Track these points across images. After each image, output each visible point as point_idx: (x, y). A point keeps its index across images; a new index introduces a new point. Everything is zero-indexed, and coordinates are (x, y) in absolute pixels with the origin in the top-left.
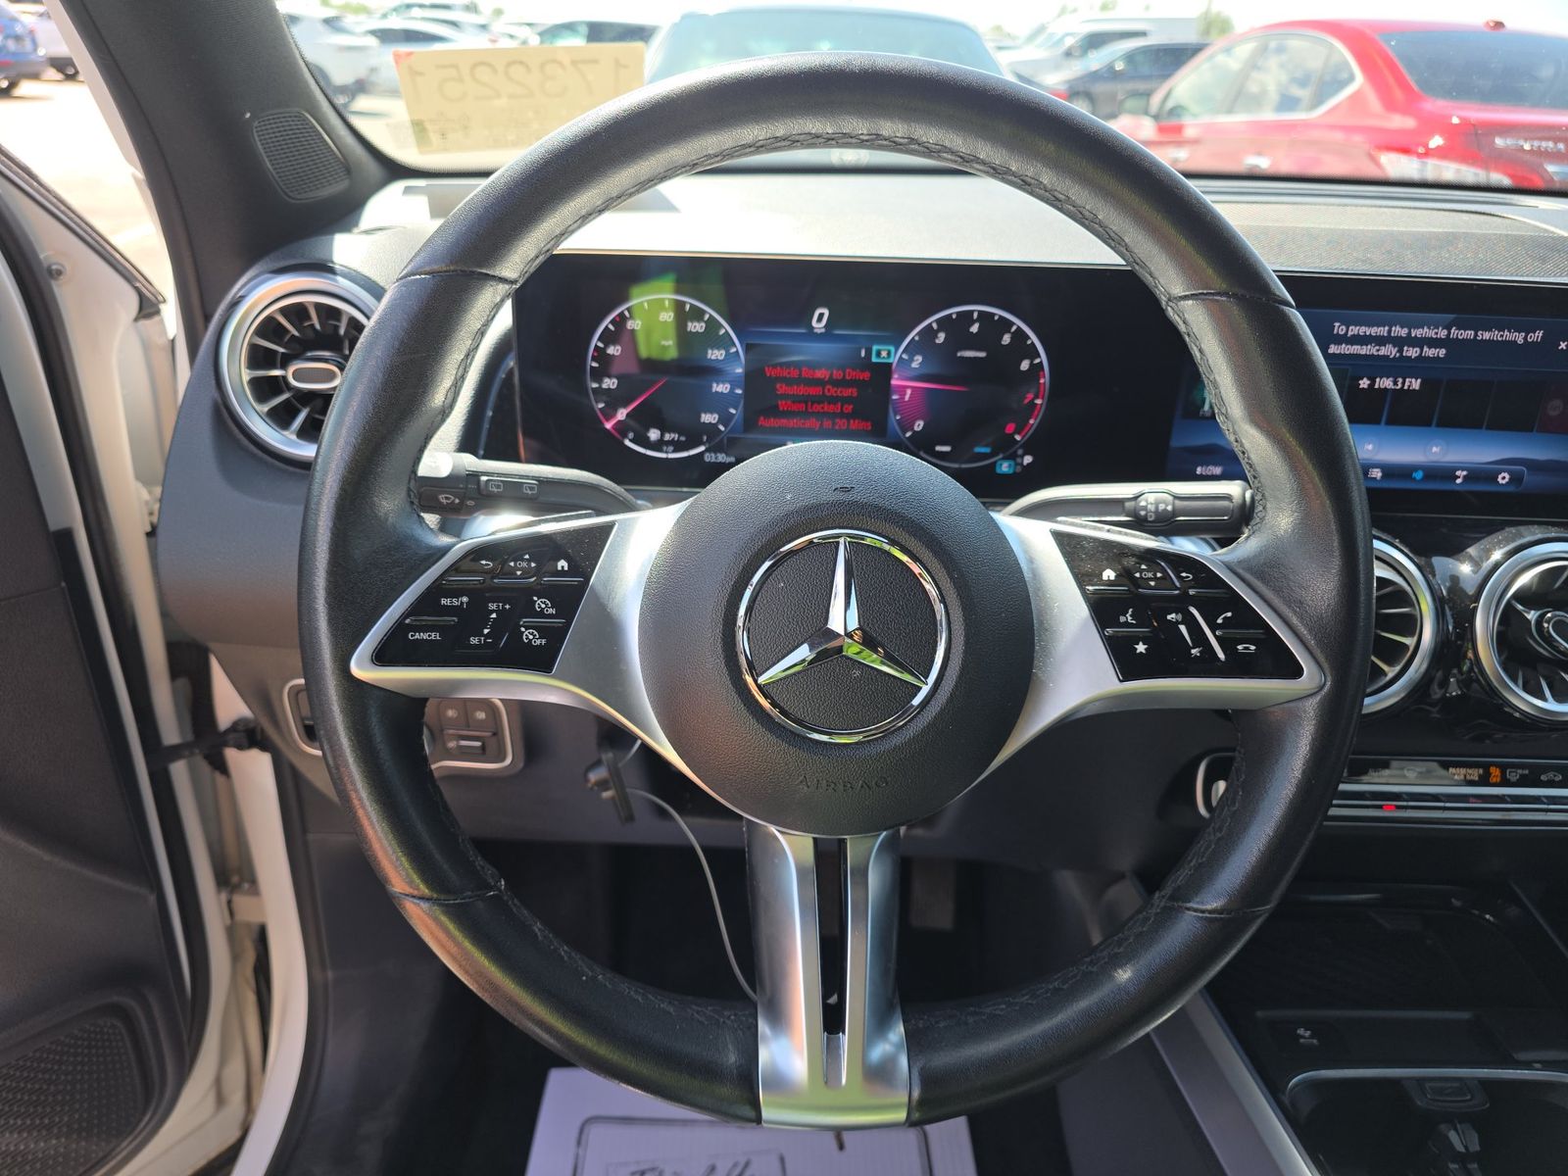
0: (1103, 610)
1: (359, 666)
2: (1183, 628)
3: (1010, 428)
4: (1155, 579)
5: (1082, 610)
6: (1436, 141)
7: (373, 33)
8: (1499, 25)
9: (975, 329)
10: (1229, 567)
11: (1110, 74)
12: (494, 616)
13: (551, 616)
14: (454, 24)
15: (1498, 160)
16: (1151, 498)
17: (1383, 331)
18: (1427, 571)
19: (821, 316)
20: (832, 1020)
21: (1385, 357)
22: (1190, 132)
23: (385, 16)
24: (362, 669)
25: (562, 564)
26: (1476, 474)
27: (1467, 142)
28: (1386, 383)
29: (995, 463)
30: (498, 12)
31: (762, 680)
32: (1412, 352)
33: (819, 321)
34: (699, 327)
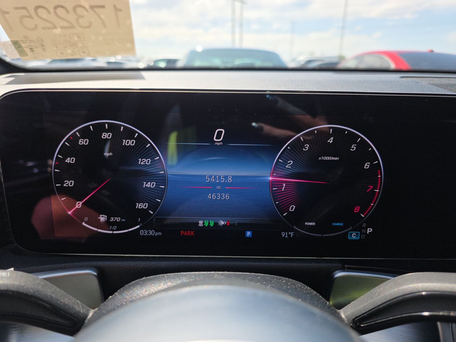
3: (357, 209)
9: (331, 140)
19: (220, 133)
29: (347, 232)
33: (218, 137)
34: (131, 143)
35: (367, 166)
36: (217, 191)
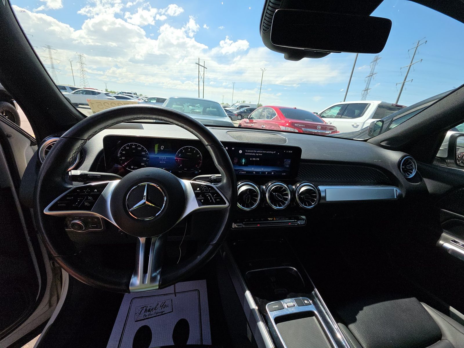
0: (197, 195)
1: (46, 211)
2: (209, 197)
3: (196, 166)
4: (205, 189)
5: (194, 195)
6: (287, 124)
7: (115, 97)
8: (295, 108)
9: (189, 150)
10: (217, 187)
11: (244, 112)
12: (79, 200)
13: (92, 200)
14: (132, 96)
15: (295, 127)
16: (213, 177)
17: (253, 151)
18: (259, 188)
19: (162, 147)
20: (145, 271)
21: (254, 155)
22: (254, 121)
23: (118, 94)
24: (46, 212)
25: (96, 190)
26: (269, 173)
27: (292, 125)
28: (254, 159)
29: (195, 171)
30: (141, 95)
31: (130, 210)
32: (257, 154)
33: (162, 148)
34: (140, 149)
35: (198, 156)
36: (162, 161)
